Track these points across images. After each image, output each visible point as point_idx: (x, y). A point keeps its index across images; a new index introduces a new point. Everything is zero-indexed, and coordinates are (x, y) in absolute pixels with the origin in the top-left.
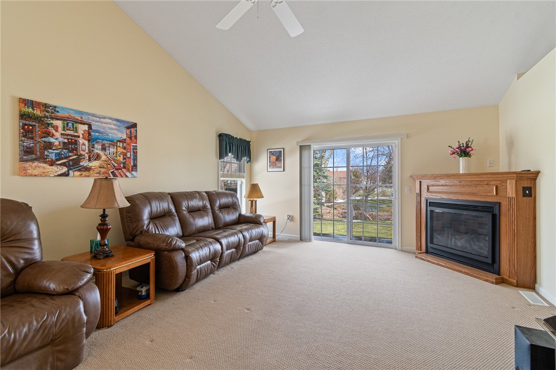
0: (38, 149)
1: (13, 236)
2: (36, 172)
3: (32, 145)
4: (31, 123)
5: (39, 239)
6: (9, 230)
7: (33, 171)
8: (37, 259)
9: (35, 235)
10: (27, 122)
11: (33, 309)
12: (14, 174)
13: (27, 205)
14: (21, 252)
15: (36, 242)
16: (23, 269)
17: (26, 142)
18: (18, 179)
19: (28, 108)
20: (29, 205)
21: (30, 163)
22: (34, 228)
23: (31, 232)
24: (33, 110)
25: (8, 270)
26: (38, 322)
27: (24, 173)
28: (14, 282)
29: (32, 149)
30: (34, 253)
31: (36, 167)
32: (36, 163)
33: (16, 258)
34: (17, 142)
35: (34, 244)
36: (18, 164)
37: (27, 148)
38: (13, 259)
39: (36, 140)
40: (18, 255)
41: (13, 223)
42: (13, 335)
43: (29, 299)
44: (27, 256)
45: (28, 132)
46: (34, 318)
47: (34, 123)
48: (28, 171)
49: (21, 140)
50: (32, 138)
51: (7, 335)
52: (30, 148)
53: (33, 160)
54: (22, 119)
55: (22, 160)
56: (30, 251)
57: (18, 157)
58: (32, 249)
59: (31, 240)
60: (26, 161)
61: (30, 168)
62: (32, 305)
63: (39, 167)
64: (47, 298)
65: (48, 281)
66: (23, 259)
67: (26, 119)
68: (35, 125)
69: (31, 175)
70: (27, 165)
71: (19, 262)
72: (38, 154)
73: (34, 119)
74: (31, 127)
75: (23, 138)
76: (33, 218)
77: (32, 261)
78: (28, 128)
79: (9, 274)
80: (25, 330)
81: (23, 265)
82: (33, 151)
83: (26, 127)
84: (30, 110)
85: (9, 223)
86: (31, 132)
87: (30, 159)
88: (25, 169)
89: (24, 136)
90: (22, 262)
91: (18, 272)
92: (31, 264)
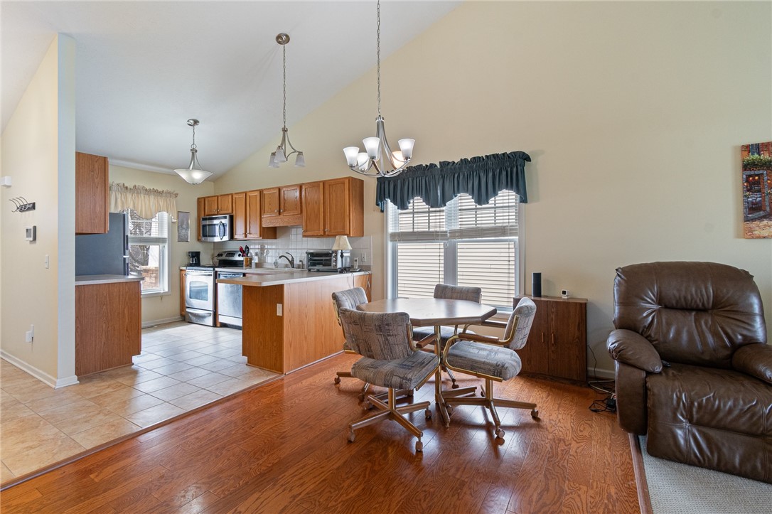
0: (767, 204)
1: (729, 306)
2: (765, 233)
3: (759, 199)
4: (756, 172)
5: (762, 315)
6: (726, 298)
7: (762, 232)
8: (757, 339)
9: (756, 309)
10: (752, 173)
11: (742, 388)
12: (738, 236)
13: (747, 273)
14: (738, 326)
15: (758, 319)
16: (741, 345)
17: (751, 198)
18: (744, 242)
19: (752, 154)
20: (751, 274)
21: (757, 222)
22: (755, 301)
23: (751, 305)
24: (760, 155)
25: (725, 342)
26: (745, 404)
27: (749, 234)
28: (731, 356)
29: (760, 205)
30: (755, 331)
31: (765, 226)
32: (765, 222)
33: (734, 332)
34: (741, 199)
35: (755, 321)
36: (742, 224)
37: (753, 204)
38: (729, 331)
39: (764, 193)
40: (736, 328)
41: (729, 292)
42: (717, 402)
43: (741, 378)
44: (745, 332)
45: (754, 184)
46: (741, 397)
47: (761, 172)
48: (755, 233)
49: (745, 196)
50: (759, 191)
51: (712, 399)
52: (757, 203)
53: (761, 218)
54: (745, 170)
55: (747, 220)
56: (749, 328)
57: (742, 216)
58: (753, 326)
59: (751, 315)
60: (753, 220)
61: (757, 228)
62: (743, 385)
63: (769, 226)
64: (761, 385)
65: (764, 366)
66: (741, 335)
67: (750, 169)
68: (762, 174)
69: (759, 237)
70: (754, 225)
71: (736, 336)
72: (768, 209)
73: (761, 166)
74: (757, 178)
75: (748, 193)
76: (754, 289)
77: (751, 340)
78: (754, 179)
79: (726, 346)
80: (730, 403)
81: (741, 341)
82: (761, 207)
83: (751, 178)
84: (756, 156)
85: (725, 291)
86: (758, 183)
87: (756, 217)
88: (751, 230)
89: (748, 190)
90: (740, 337)
91: (736, 347)
92: (750, 342)
